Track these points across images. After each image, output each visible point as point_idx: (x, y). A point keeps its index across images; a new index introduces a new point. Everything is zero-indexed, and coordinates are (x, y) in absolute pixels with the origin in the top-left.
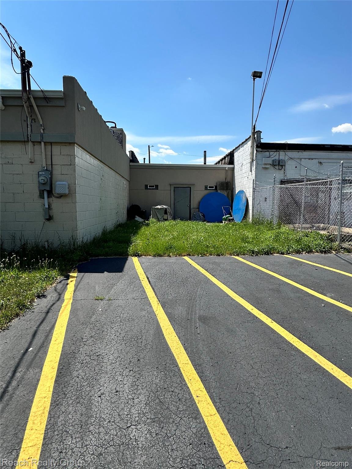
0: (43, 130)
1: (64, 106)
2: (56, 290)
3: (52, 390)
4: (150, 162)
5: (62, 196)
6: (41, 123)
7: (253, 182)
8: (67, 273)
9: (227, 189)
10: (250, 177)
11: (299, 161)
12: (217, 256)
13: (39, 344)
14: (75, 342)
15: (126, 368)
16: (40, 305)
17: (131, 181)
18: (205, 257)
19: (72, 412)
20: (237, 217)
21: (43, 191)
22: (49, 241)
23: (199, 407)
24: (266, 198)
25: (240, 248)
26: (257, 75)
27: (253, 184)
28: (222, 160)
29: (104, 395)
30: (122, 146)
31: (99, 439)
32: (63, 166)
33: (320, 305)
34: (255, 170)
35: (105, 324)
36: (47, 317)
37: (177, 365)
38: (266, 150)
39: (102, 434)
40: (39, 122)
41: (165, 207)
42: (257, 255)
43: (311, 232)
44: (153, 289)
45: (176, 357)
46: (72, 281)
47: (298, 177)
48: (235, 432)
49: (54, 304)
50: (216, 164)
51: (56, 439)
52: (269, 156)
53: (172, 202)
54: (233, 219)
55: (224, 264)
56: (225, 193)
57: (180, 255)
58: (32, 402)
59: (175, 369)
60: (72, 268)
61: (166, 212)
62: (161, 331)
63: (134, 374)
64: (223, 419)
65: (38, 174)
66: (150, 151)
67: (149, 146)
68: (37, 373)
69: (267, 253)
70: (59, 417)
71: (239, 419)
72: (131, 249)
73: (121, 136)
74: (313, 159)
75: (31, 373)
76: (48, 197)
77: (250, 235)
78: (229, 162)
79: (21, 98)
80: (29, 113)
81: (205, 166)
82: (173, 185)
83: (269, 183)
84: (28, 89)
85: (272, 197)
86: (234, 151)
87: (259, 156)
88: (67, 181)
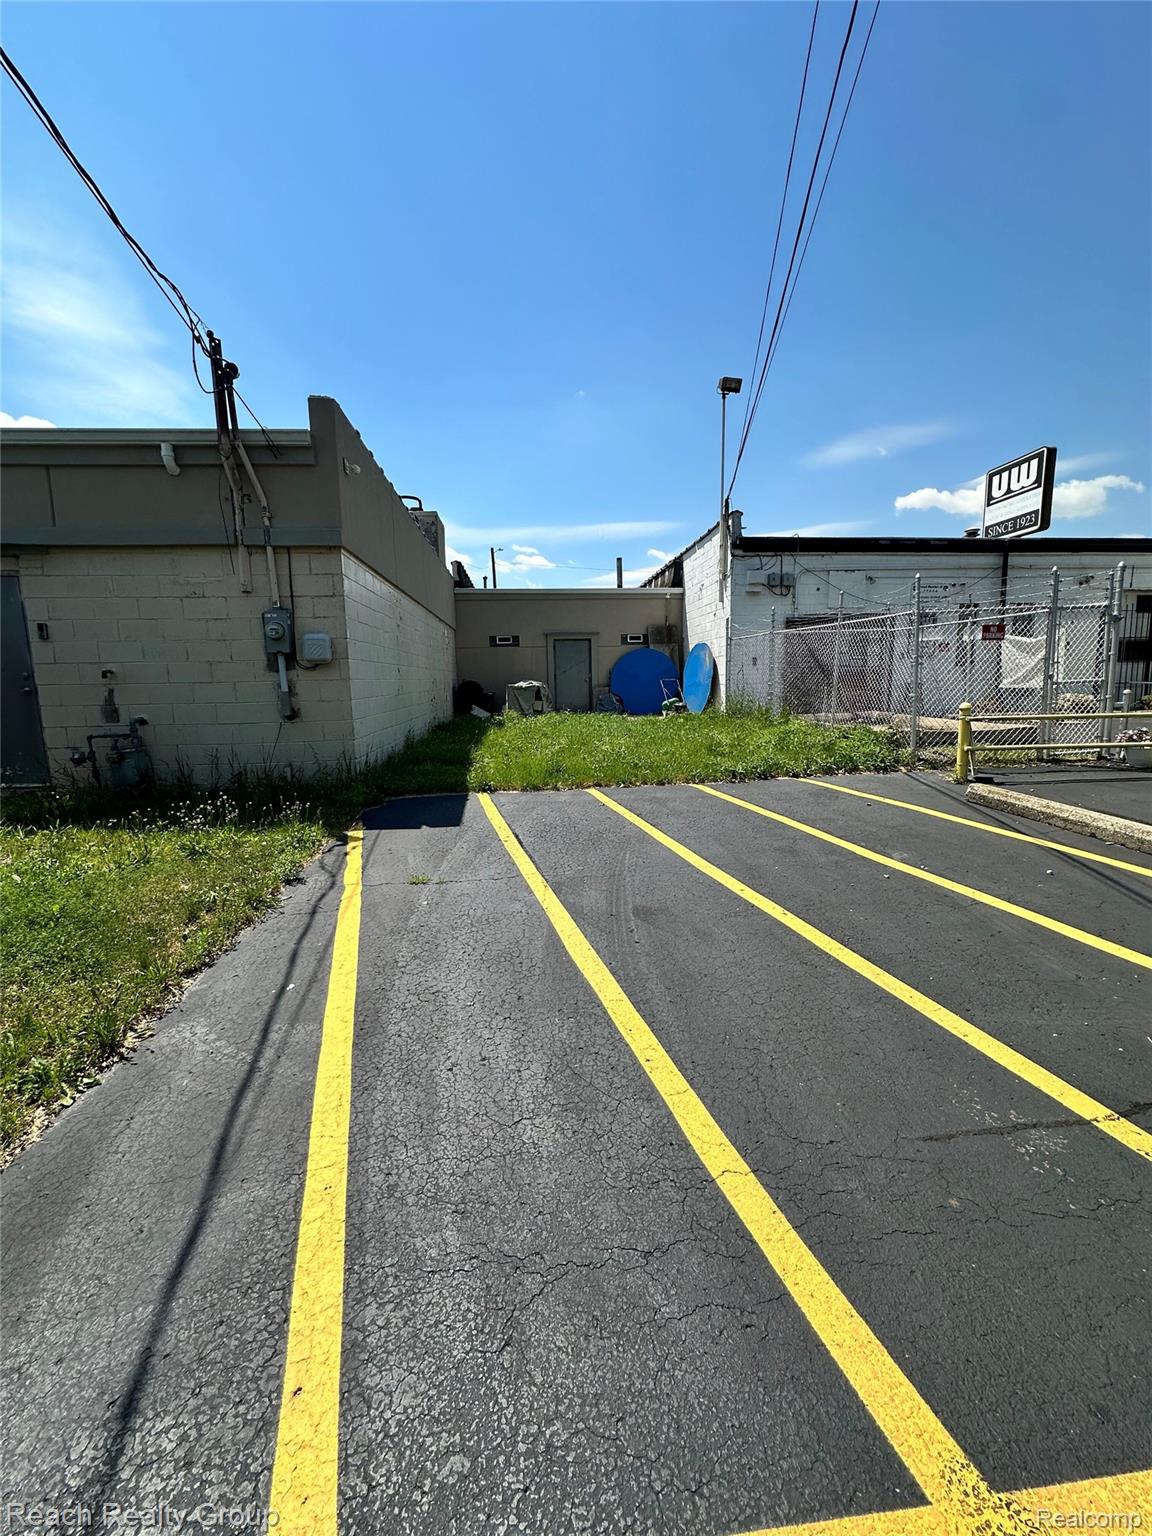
0: (270, 519)
1: (313, 465)
2: (323, 868)
3: (349, 1061)
4: (495, 586)
5: (317, 665)
6: (264, 503)
7: (727, 625)
8: (341, 831)
9: (669, 642)
10: (720, 613)
11: (823, 575)
12: (657, 784)
13: (307, 977)
14: (381, 970)
15: (497, 1014)
16: (294, 899)
17: (459, 631)
18: (634, 789)
19: (399, 1101)
20: (694, 702)
21: (275, 655)
22: (295, 765)
23: (653, 1080)
24: (755, 659)
25: (707, 766)
26: (730, 386)
27: (727, 628)
28: (656, 577)
29: (459, 1067)
30: (437, 550)
31: (460, 1147)
32: (316, 600)
33: (880, 877)
34: (729, 598)
35: (439, 931)
36: (314, 923)
37: (600, 1005)
38: (753, 554)
39: (465, 1137)
40: (260, 501)
41: (535, 683)
42: (742, 780)
43: (854, 729)
44: (531, 858)
45: (596, 990)
46: (354, 848)
47: (821, 610)
48: (729, 1120)
49: (323, 896)
50: (645, 586)
51: (375, 1152)
52: (759, 566)
53: (552, 673)
54: (685, 707)
55: (675, 801)
56: (665, 650)
57: (580, 786)
58: (313, 1086)
59: (597, 1011)
60: (351, 821)
61: (538, 697)
62: (559, 940)
63: (515, 1025)
64: (702, 1099)
65: (263, 618)
66: (496, 560)
67: (492, 549)
68: (312, 1031)
69: (765, 776)
70: (373, 1111)
71: (733, 1098)
72: (472, 777)
73: (433, 528)
74: (853, 571)
75: (301, 1032)
76: (287, 669)
77: (723, 737)
78: (673, 582)
79: (216, 448)
80: (235, 481)
81: (620, 591)
82: (551, 634)
83: (762, 626)
84: (230, 427)
85: (767, 655)
86: (684, 557)
87: (739, 567)
88: (327, 633)
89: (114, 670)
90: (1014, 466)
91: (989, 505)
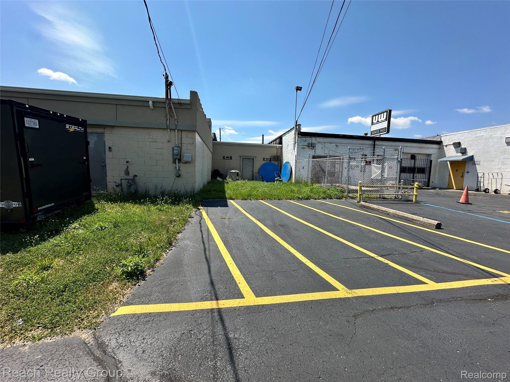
0: (177, 122)
1: (190, 109)
2: (197, 215)
5: (187, 162)
6: (176, 118)
7: (296, 157)
9: (277, 161)
10: (293, 153)
11: (324, 144)
12: (278, 200)
13: (207, 234)
15: (254, 241)
16: (193, 221)
17: (213, 153)
18: (272, 201)
20: (285, 179)
21: (175, 159)
23: (290, 251)
24: (303, 167)
25: (291, 196)
26: (299, 89)
28: (274, 141)
30: (210, 129)
31: (254, 259)
32: (188, 145)
34: (296, 149)
36: (202, 225)
38: (304, 137)
41: (237, 171)
42: (301, 200)
44: (250, 214)
46: (202, 211)
47: (322, 154)
49: (201, 220)
50: (270, 143)
52: (305, 140)
53: (241, 168)
54: (282, 180)
55: (284, 204)
56: (276, 163)
57: (257, 199)
58: (219, 250)
60: (198, 205)
61: (238, 175)
65: (173, 149)
66: (221, 132)
68: (214, 243)
69: (307, 199)
72: (226, 196)
73: (209, 123)
74: (332, 143)
75: (211, 243)
76: (178, 163)
77: (293, 188)
78: (279, 143)
79: (165, 103)
80: (168, 112)
81: (263, 145)
82: (242, 156)
83: (306, 158)
84: (169, 98)
85: (307, 166)
86: (283, 136)
87: (299, 140)
88: (190, 154)
89: (129, 161)
90: (379, 114)
91: (372, 125)
